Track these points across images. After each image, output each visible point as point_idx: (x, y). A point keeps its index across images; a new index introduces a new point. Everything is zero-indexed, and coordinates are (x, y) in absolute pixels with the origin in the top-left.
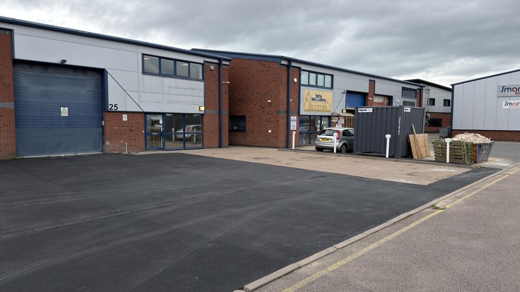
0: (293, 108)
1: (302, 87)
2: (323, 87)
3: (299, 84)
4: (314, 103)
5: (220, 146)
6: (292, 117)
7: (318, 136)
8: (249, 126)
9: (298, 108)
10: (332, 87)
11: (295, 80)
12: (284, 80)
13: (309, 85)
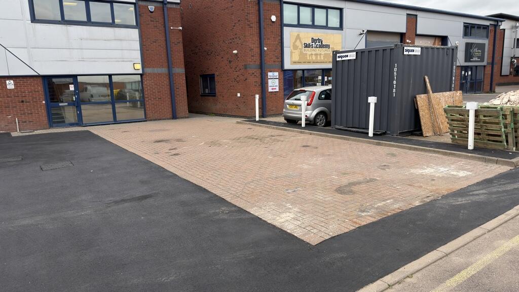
0: (269, 59)
1: (285, 29)
2: (326, 27)
3: (281, 24)
4: (309, 51)
5: (174, 117)
6: (270, 74)
7: (287, 101)
8: (218, 88)
9: (280, 60)
10: (341, 27)
11: (274, 18)
12: (253, 18)
13: (299, 25)
